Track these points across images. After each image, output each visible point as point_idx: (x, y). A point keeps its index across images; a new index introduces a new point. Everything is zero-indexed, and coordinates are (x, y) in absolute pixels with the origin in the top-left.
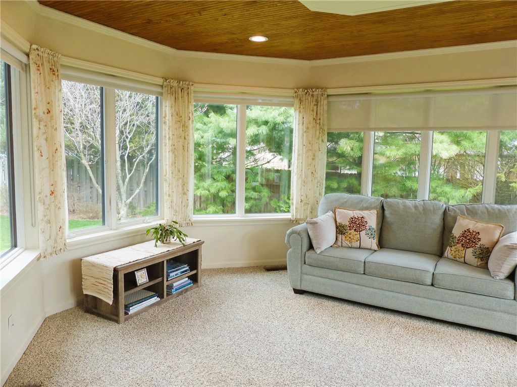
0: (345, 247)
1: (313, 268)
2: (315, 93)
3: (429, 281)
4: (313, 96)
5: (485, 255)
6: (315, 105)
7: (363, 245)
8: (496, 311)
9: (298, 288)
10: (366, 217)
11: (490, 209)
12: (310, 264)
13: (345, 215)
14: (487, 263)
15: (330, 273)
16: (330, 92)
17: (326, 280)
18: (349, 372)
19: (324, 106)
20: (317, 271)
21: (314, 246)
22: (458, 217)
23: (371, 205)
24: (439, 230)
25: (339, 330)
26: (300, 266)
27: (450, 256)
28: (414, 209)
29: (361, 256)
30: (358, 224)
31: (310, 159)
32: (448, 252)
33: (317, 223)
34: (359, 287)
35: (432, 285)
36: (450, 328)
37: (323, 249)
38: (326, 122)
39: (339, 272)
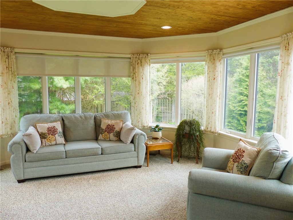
0: (47, 146)
1: (32, 163)
2: (6, 50)
3: (100, 153)
4: (4, 51)
5: (118, 135)
6: (6, 58)
7: (58, 142)
8: (129, 158)
9: (22, 178)
10: (56, 126)
11: (114, 114)
12: (30, 161)
13: (44, 127)
14: (120, 138)
15: (45, 163)
16: (16, 50)
17: (42, 168)
19: (14, 59)
20: (35, 164)
21: (31, 148)
22: (102, 119)
23: (56, 119)
24: (94, 127)
25: (64, 193)
26: (22, 164)
27: (102, 139)
28: (80, 118)
29: (61, 148)
30: (52, 131)
31: (7, 94)
32: (101, 137)
33: (31, 134)
34: (64, 166)
35: (102, 154)
36: (111, 172)
37: (37, 150)
38: (15, 69)
39: (50, 161)
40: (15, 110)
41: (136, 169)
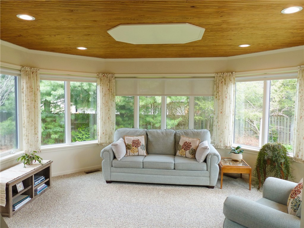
0: (131, 156)
1: (117, 168)
2: (108, 76)
3: (173, 168)
4: (107, 77)
5: (194, 152)
6: (108, 82)
7: (140, 154)
8: (200, 176)
9: (109, 180)
10: (140, 139)
11: (193, 132)
12: (115, 167)
13: (130, 139)
14: (195, 156)
15: (126, 170)
16: (116, 75)
17: (123, 174)
18: (146, 215)
19: (114, 83)
20: (119, 170)
21: (117, 157)
22: (181, 136)
23: (141, 133)
24: (174, 143)
25: (135, 197)
26: (109, 168)
27: (179, 155)
28: (161, 134)
29: (141, 159)
30: (136, 144)
31: (107, 110)
32: (178, 153)
33: (117, 145)
34: (141, 175)
35: (174, 169)
36: (183, 188)
37: (121, 158)
38: (115, 91)
39: (130, 169)
40: (112, 124)
41: (208, 188)
